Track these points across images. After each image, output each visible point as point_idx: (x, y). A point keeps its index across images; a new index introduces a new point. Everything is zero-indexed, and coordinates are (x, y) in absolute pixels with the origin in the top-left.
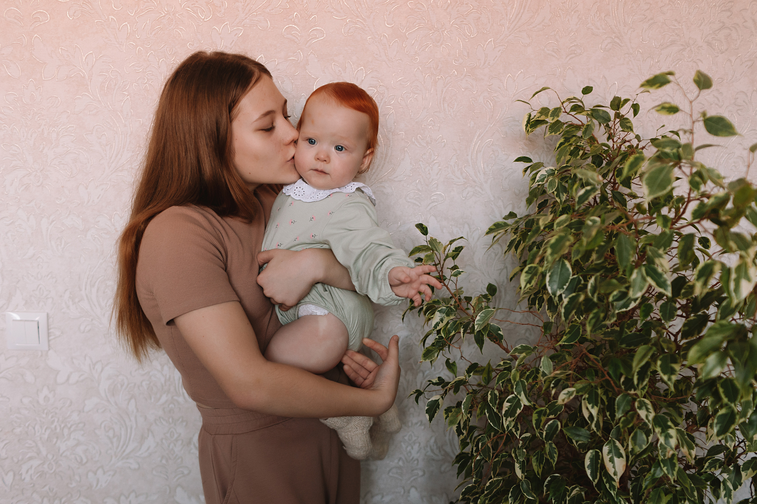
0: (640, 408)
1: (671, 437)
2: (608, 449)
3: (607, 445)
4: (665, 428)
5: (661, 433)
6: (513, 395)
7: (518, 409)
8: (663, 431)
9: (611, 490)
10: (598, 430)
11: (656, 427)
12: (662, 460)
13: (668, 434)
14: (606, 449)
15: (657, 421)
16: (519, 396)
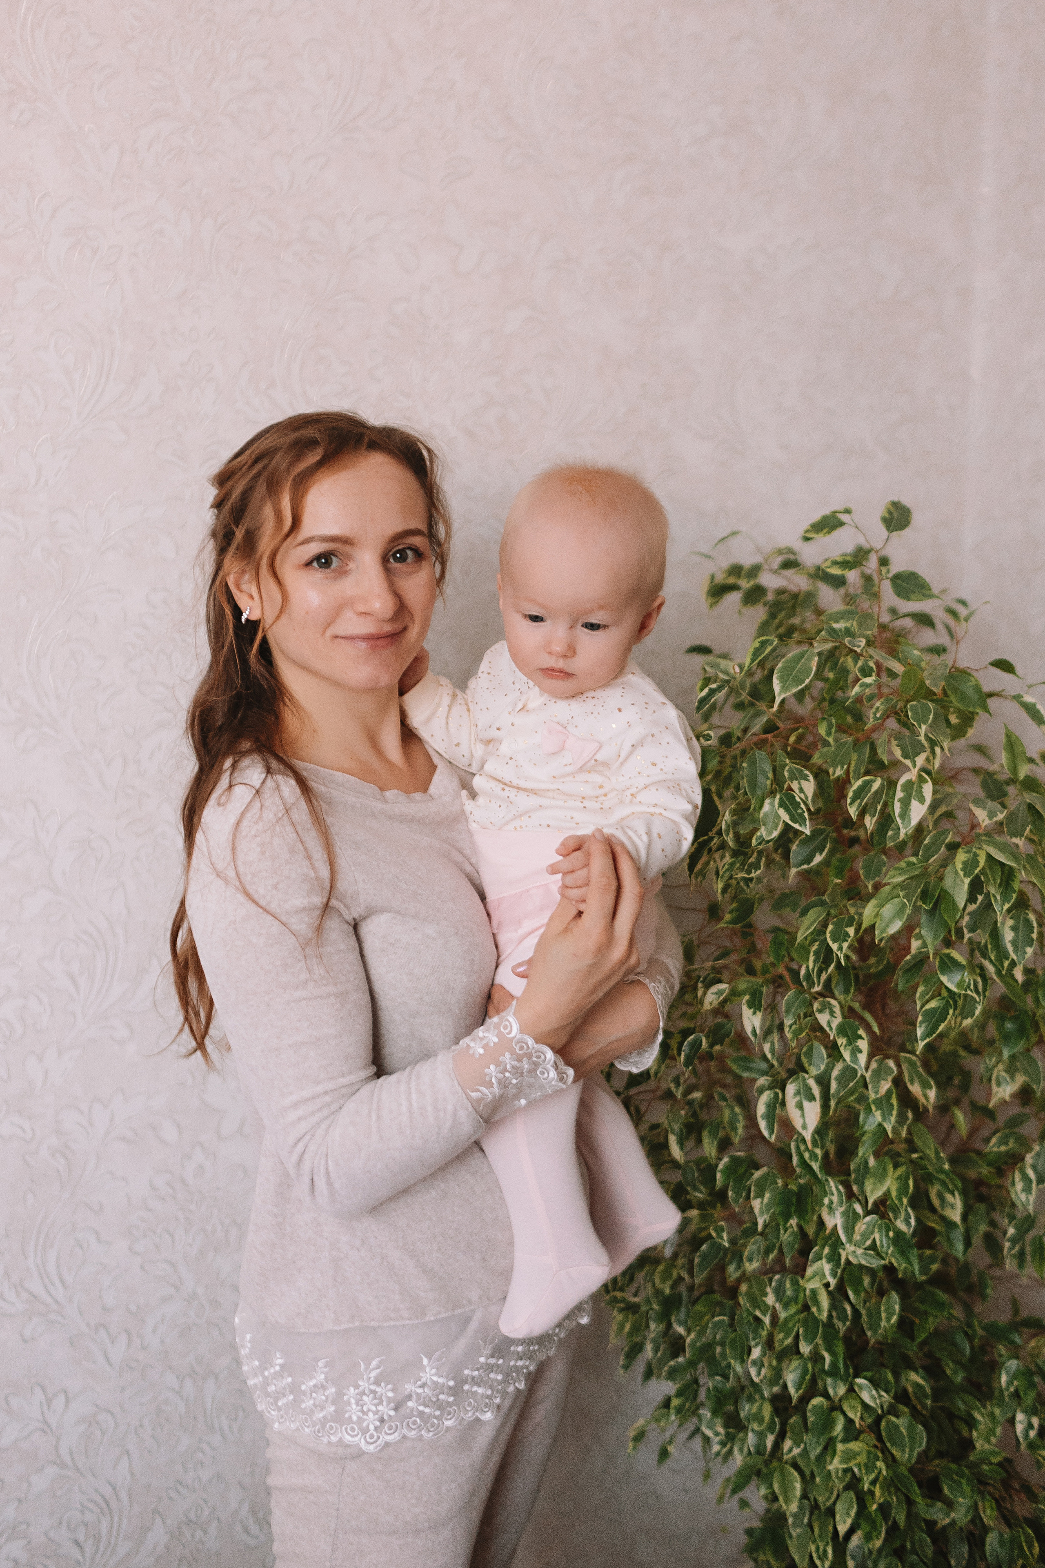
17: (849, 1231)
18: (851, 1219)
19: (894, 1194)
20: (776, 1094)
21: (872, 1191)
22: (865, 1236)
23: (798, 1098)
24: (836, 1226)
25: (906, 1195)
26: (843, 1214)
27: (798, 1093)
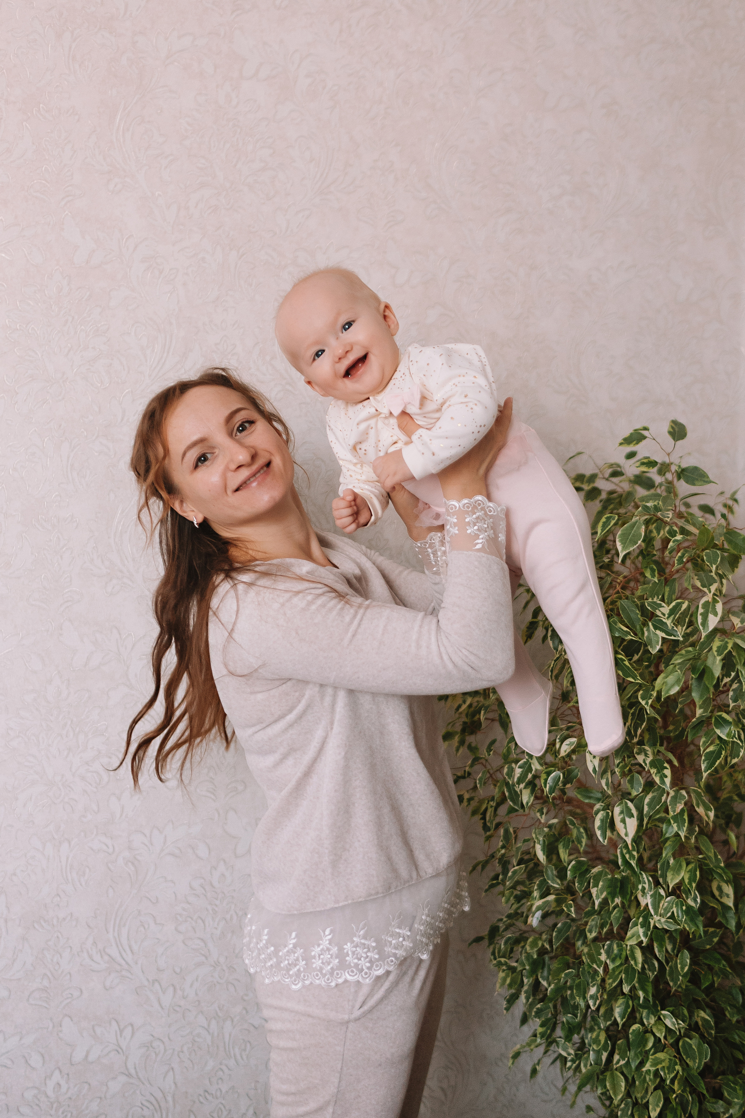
0: (638, 754)
1: (666, 777)
2: (619, 809)
3: (618, 806)
4: (660, 769)
5: (656, 774)
6: (525, 760)
7: (529, 774)
8: (658, 772)
9: (631, 860)
10: (608, 789)
11: (651, 768)
12: (673, 817)
13: (664, 774)
14: (617, 810)
15: (653, 764)
16: (530, 760)
17: (656, 907)
18: (657, 899)
19: (687, 881)
20: (608, 813)
21: (672, 880)
22: (667, 910)
23: (622, 816)
24: (647, 905)
25: (695, 882)
26: (652, 896)
27: (622, 812)
